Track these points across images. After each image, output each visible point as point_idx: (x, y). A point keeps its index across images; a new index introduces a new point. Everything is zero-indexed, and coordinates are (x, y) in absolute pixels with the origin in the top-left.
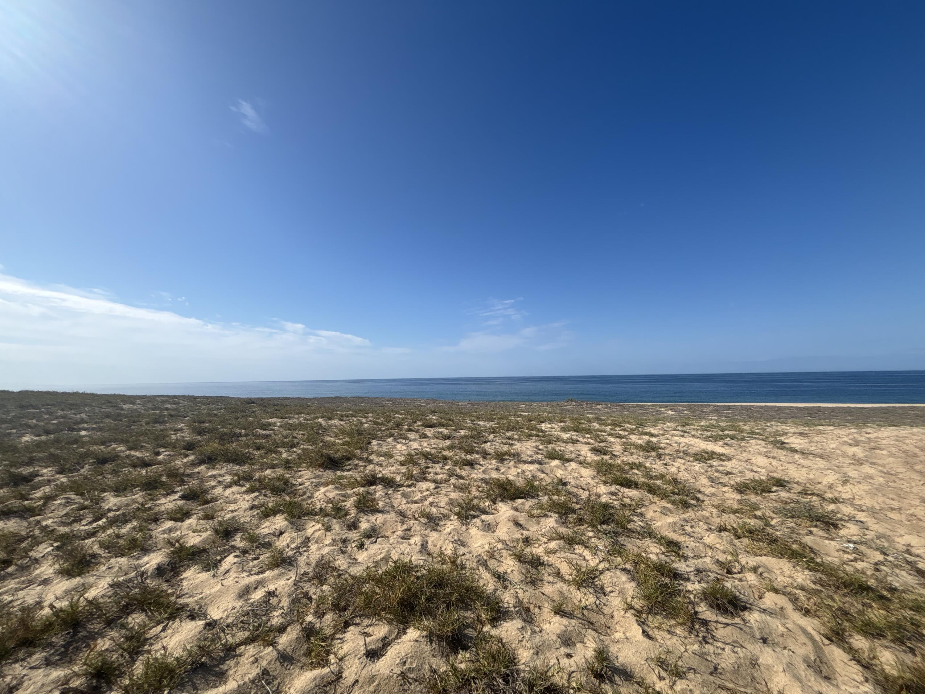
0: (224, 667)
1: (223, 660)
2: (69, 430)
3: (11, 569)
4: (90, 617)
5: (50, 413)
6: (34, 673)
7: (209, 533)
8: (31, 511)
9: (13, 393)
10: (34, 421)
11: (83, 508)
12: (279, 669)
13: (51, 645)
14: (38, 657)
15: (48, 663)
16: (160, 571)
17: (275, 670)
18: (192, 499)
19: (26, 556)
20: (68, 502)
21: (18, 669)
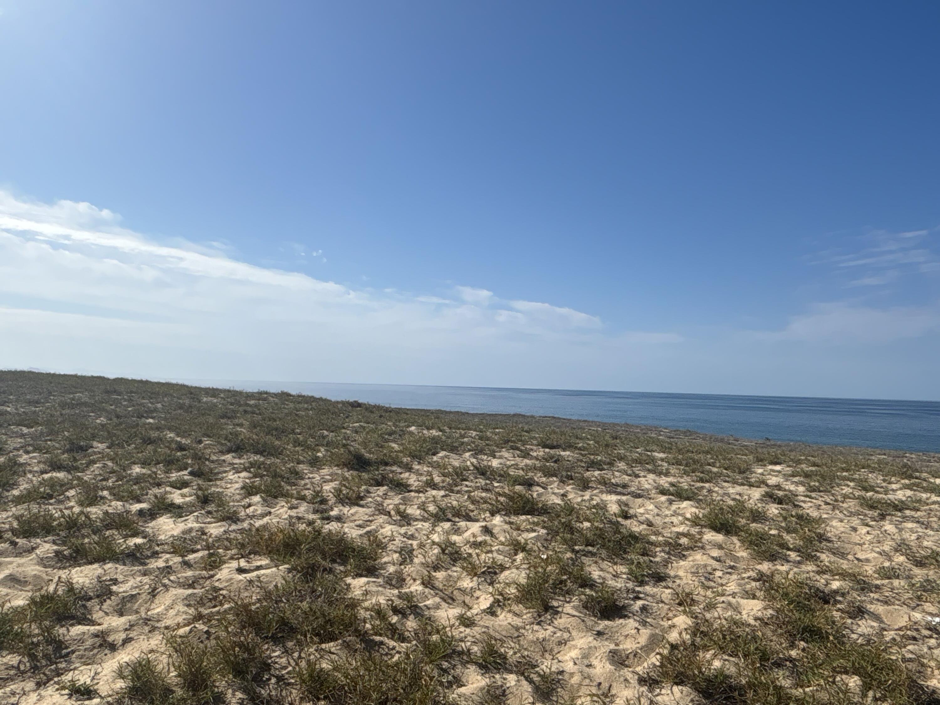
0: (148, 561)
1: (148, 557)
2: (138, 417)
3: (52, 501)
4: (84, 525)
5: (130, 400)
6: (45, 544)
7: (192, 498)
8: (77, 469)
9: (108, 379)
10: (113, 407)
11: (113, 472)
12: (180, 567)
13: (58, 535)
14: (50, 538)
15: (54, 543)
16: (141, 513)
17: (177, 568)
18: (199, 476)
19: (63, 494)
20: (105, 466)
21: (38, 541)
